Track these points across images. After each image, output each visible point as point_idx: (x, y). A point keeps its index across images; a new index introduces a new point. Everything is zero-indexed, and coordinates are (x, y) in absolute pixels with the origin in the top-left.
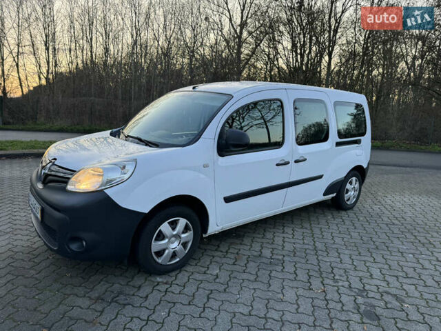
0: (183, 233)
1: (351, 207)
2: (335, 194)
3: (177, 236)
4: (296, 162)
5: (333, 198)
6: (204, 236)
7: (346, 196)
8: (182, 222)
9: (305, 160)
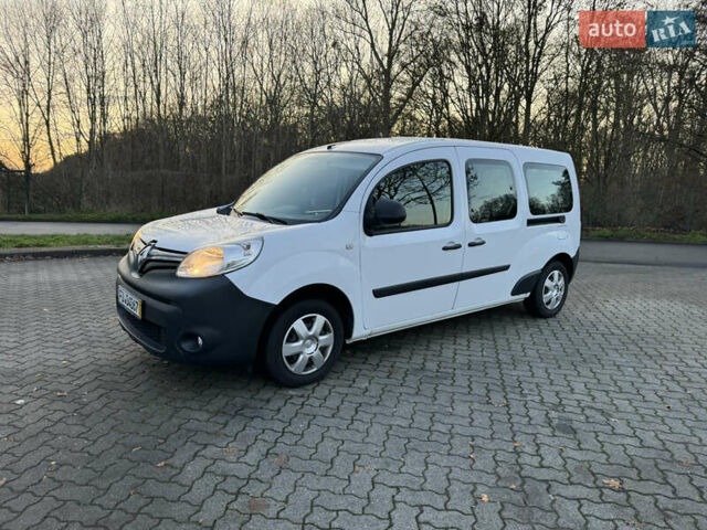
0: (321, 334)
1: (553, 314)
2: (528, 294)
3: (314, 338)
4: (470, 245)
5: (526, 299)
6: (348, 342)
7: (545, 298)
8: (320, 320)
9: (483, 243)
